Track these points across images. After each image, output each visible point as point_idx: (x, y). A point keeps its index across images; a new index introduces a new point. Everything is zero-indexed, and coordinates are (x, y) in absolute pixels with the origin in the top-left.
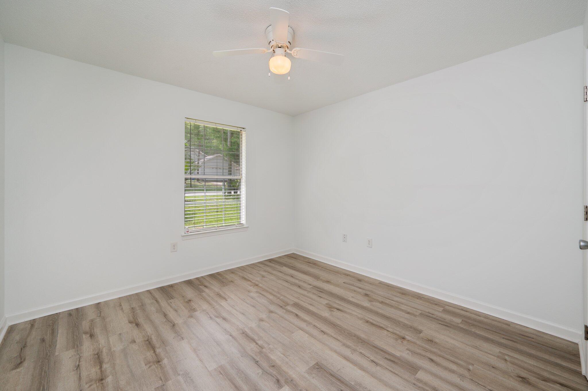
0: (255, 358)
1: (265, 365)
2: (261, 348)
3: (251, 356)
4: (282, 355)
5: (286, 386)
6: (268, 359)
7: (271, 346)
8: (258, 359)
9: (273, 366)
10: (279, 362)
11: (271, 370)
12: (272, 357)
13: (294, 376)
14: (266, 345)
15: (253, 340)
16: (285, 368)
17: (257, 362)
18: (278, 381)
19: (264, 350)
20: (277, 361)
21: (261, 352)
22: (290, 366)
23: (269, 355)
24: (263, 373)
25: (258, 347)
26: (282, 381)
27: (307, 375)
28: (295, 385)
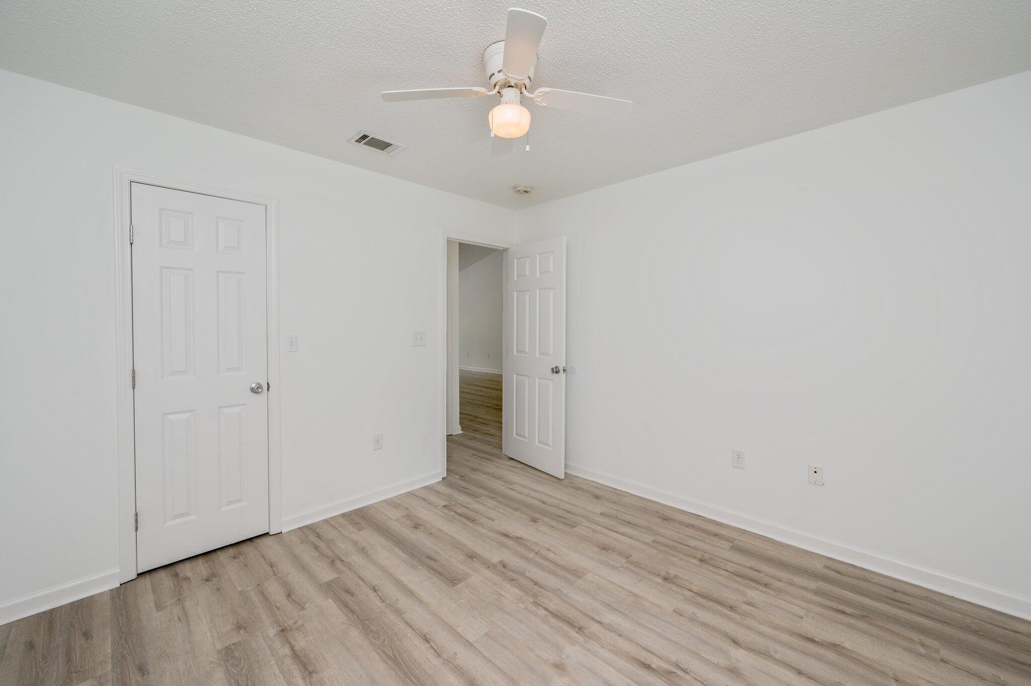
0: (540, 589)
1: (524, 581)
2: (536, 603)
3: (547, 591)
4: (503, 593)
5: (495, 563)
6: (522, 588)
7: (523, 606)
8: (535, 587)
9: (513, 580)
10: (506, 584)
11: (514, 576)
12: (517, 591)
13: (486, 571)
14: (532, 608)
15: (554, 615)
16: (498, 579)
17: (536, 584)
18: (504, 566)
19: (531, 600)
20: (509, 586)
21: (535, 596)
22: (491, 581)
23: (521, 594)
24: (524, 572)
25: (542, 604)
26: (500, 567)
27: (471, 572)
28: (485, 563)
